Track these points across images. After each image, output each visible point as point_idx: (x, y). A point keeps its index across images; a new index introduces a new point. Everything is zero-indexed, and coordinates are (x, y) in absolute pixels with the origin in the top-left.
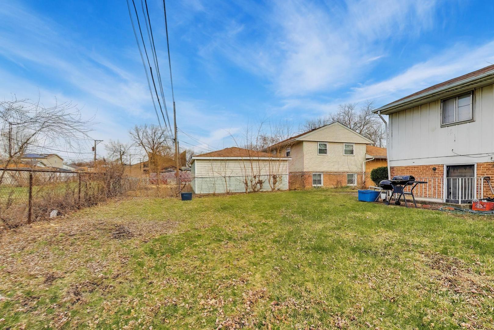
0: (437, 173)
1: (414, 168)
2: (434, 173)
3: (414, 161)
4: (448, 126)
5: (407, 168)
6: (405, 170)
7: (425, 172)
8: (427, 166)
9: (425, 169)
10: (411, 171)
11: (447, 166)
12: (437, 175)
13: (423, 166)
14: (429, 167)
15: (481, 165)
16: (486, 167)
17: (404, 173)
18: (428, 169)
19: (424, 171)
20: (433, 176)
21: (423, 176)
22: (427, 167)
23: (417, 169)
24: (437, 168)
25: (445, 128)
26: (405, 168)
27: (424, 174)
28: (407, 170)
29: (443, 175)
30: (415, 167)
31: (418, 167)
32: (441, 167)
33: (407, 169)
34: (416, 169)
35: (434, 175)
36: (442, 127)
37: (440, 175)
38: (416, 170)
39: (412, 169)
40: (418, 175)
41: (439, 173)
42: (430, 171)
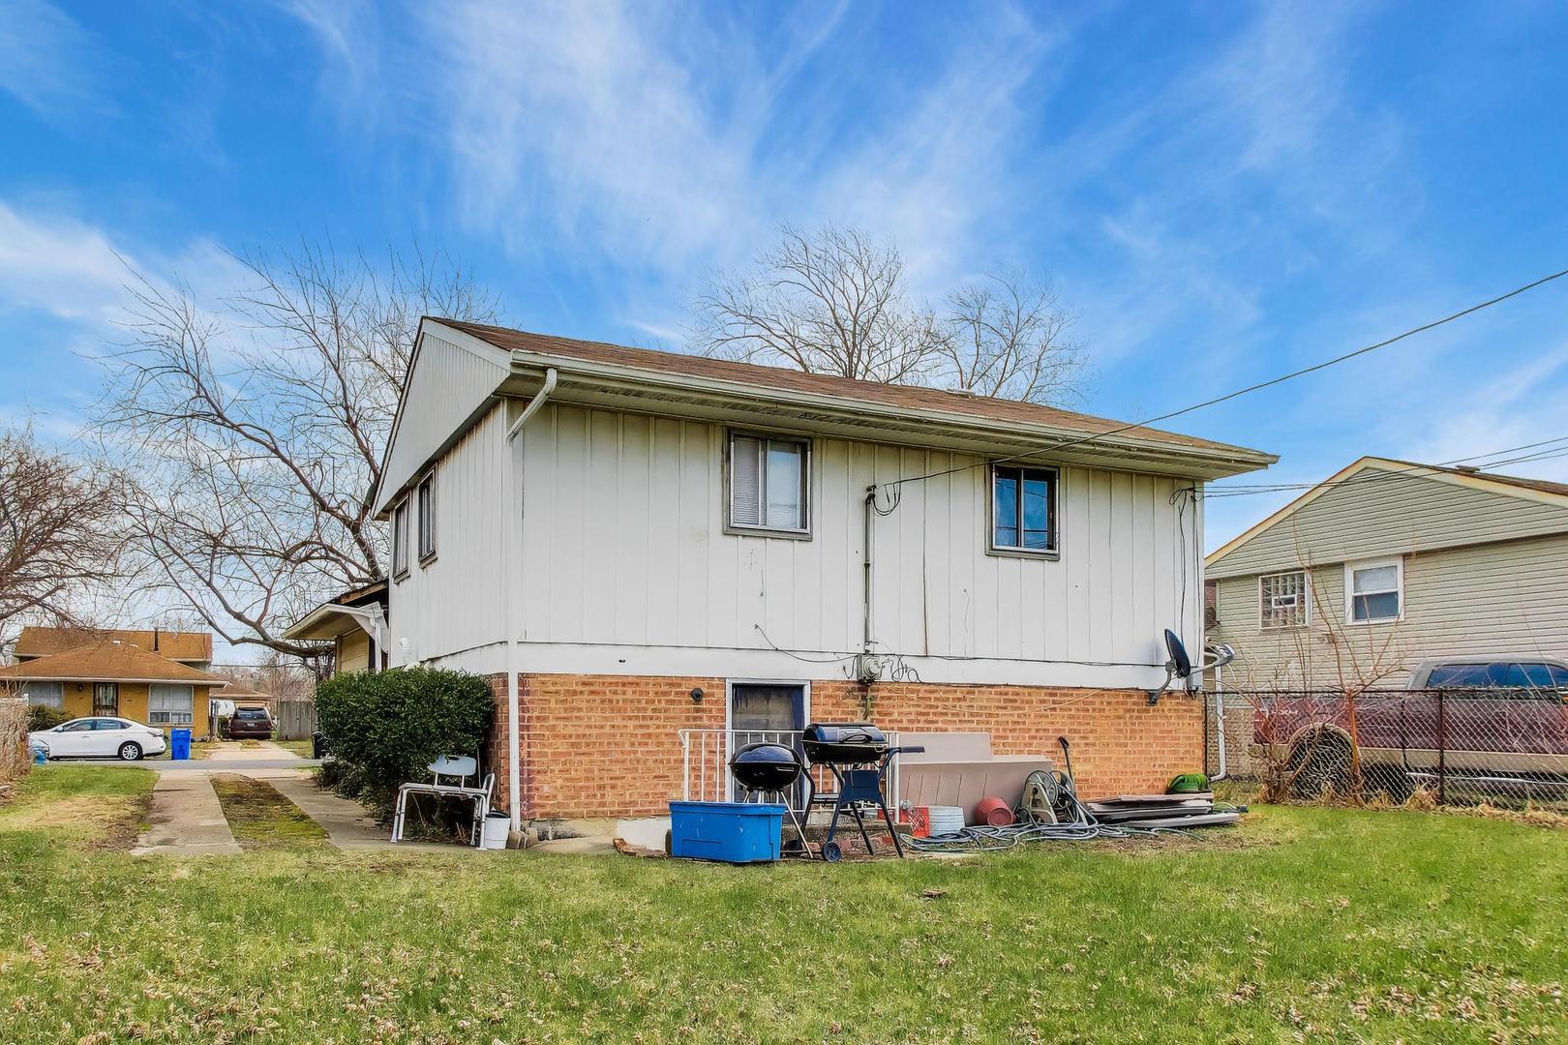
0: (704, 710)
1: (624, 684)
2: (697, 711)
3: (622, 653)
4: (744, 536)
5: (592, 684)
6: (581, 692)
7: (663, 705)
8: (673, 682)
9: (664, 693)
10: (611, 701)
11: (735, 686)
12: (706, 722)
13: (657, 680)
14: (679, 685)
15: (821, 689)
16: (831, 696)
17: (580, 710)
18: (677, 693)
19: (660, 701)
20: (692, 723)
21: (657, 722)
22: (671, 685)
23: (634, 692)
24: (705, 690)
25: (734, 540)
26: (584, 684)
27: (662, 715)
28: (592, 692)
29: (724, 719)
30: (626, 682)
31: (637, 684)
32: (718, 686)
33: (592, 688)
34: (629, 690)
35: (695, 719)
36: (730, 531)
37: (716, 718)
38: (629, 695)
39: (615, 693)
40: (637, 717)
41: (711, 711)
42: (680, 702)
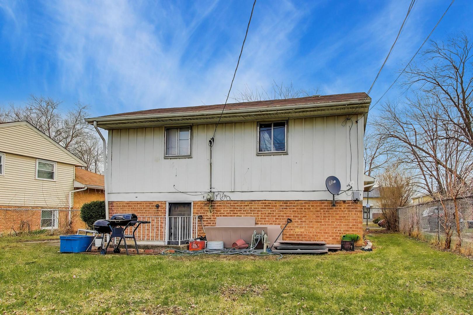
0: (160, 211)
1: (137, 204)
2: (157, 211)
3: (136, 195)
4: (170, 159)
5: (129, 204)
6: (126, 206)
7: (148, 209)
8: (151, 203)
9: (148, 206)
10: (134, 208)
11: (170, 204)
12: (160, 214)
13: (146, 202)
14: (152, 204)
15: (196, 204)
16: (199, 206)
17: (126, 211)
18: (152, 206)
19: (147, 208)
20: (156, 214)
21: (146, 214)
22: (150, 203)
23: (140, 206)
24: (160, 205)
25: (167, 160)
26: (127, 204)
27: (148, 212)
28: (129, 206)
29: (165, 213)
30: (138, 203)
31: (141, 203)
32: (164, 204)
33: (129, 205)
34: (139, 205)
35: (157, 213)
36: (166, 158)
37: (163, 213)
38: (139, 207)
39: (135, 206)
40: (141, 213)
41: (162, 211)
42: (153, 208)
